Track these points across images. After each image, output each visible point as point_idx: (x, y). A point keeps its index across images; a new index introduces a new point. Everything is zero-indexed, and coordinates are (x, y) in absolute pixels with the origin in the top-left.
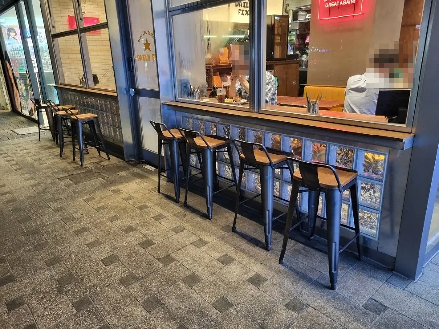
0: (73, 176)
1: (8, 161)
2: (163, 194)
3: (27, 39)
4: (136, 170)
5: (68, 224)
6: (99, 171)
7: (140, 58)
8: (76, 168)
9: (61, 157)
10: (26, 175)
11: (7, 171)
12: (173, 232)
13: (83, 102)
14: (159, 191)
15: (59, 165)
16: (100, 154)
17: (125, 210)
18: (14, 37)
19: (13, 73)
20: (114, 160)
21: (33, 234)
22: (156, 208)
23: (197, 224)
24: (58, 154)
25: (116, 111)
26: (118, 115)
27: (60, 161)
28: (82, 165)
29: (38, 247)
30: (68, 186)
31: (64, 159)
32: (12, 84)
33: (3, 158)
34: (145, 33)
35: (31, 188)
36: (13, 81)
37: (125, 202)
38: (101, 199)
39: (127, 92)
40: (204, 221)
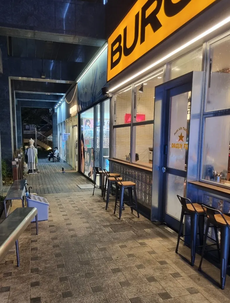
0: (113, 226)
1: (74, 207)
2: (180, 255)
3: (97, 127)
4: (158, 229)
5: (108, 262)
6: (132, 225)
7: (174, 146)
8: (115, 220)
9: (106, 209)
10: (84, 219)
11: (73, 214)
12: (187, 292)
13: (126, 172)
14: (176, 252)
15: (104, 215)
16: (132, 212)
17: (149, 262)
18: (88, 125)
19: (84, 148)
20: (142, 218)
21: (85, 264)
22: (174, 266)
23: (210, 290)
24: (104, 207)
25: (149, 181)
26: (150, 185)
27: (105, 213)
28: (119, 219)
29: (88, 275)
30: (109, 232)
31: (108, 211)
32: (82, 155)
33: (71, 204)
34: (181, 129)
35: (86, 229)
36: (83, 153)
37: (149, 255)
38: (131, 248)
39: (160, 169)
40: (217, 290)
